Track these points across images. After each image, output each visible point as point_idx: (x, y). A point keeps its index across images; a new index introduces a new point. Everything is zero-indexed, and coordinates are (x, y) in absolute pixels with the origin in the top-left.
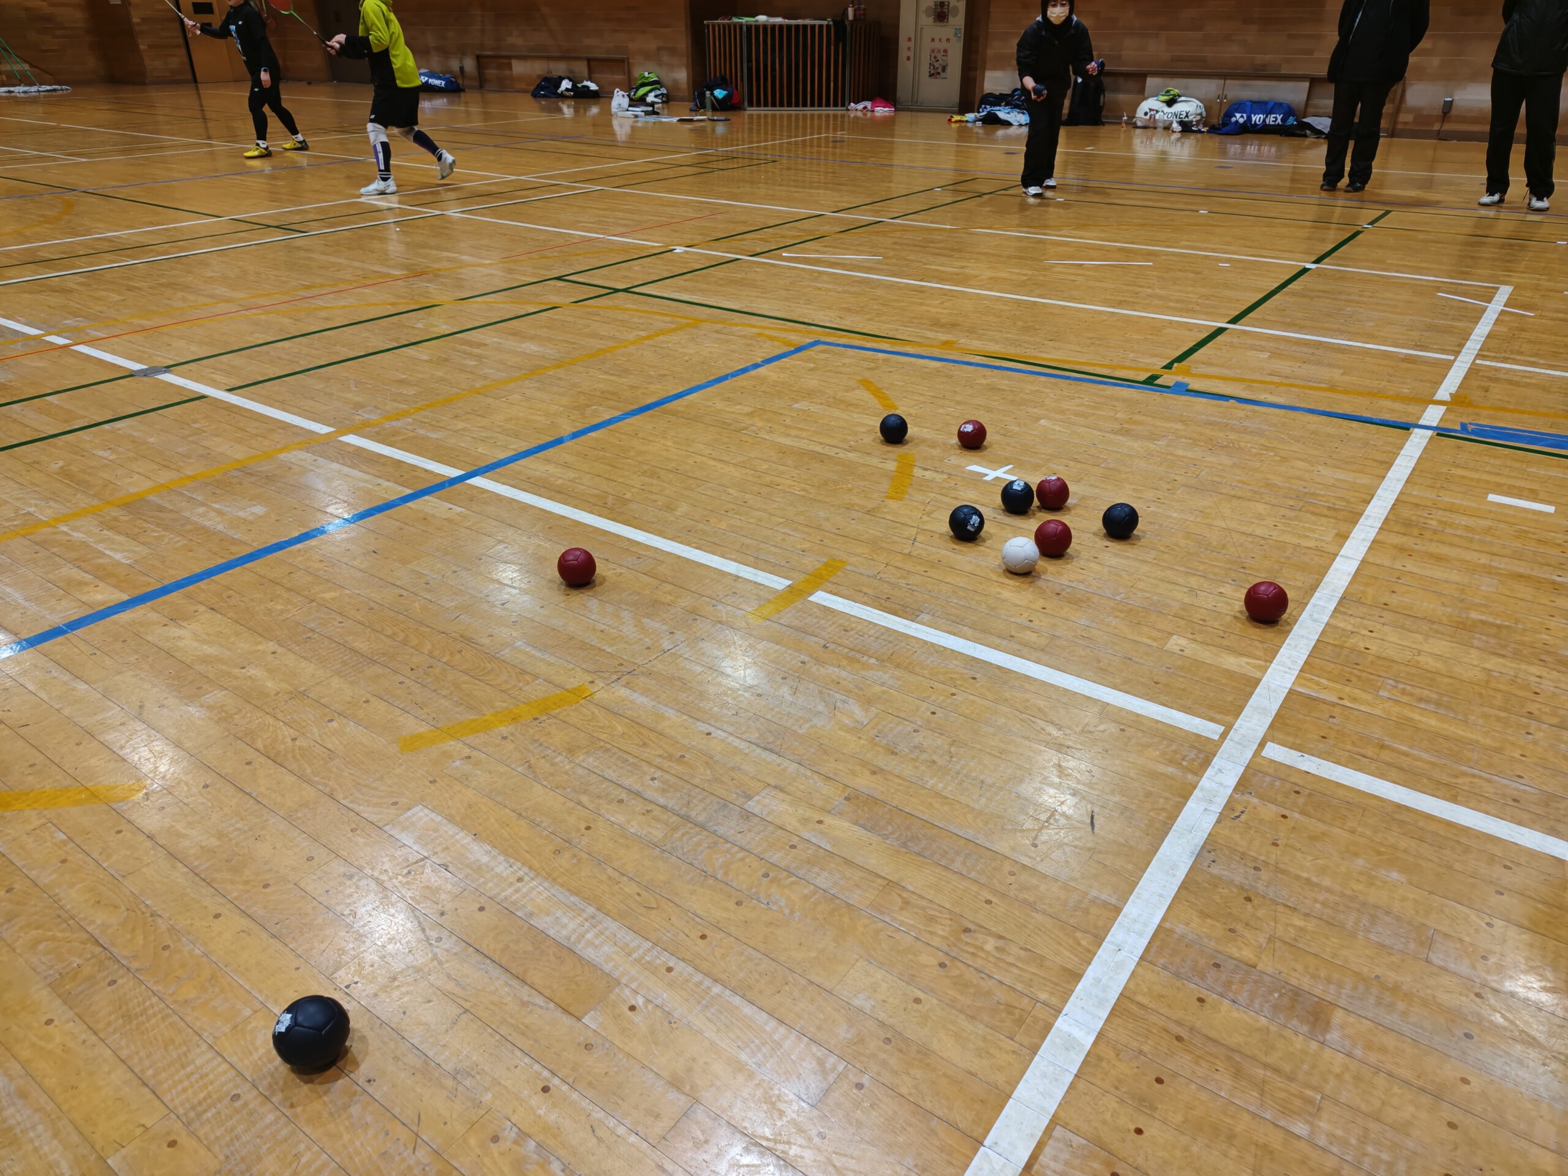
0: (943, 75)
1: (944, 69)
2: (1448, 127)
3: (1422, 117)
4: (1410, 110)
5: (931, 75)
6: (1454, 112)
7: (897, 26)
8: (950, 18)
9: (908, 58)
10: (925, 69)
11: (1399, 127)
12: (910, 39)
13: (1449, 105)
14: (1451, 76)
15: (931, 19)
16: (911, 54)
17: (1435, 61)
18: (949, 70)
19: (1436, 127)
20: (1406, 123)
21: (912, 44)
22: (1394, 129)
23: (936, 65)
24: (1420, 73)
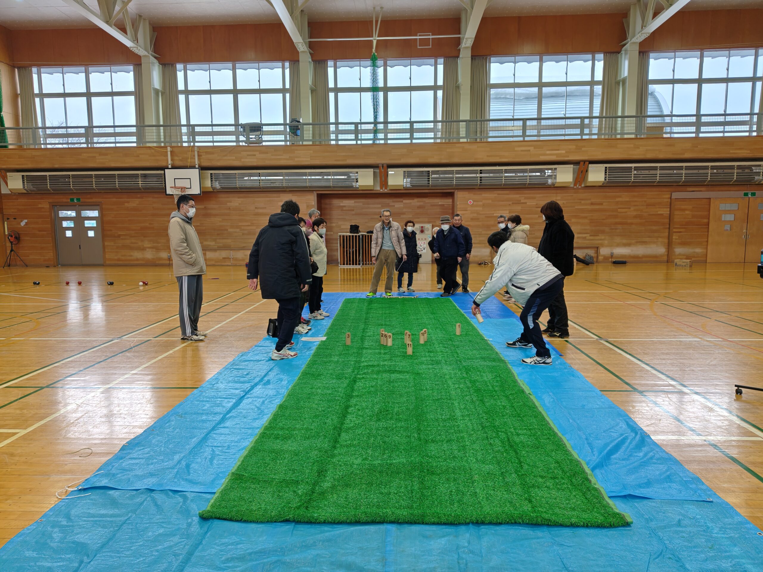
2: (613, 260)
3: (605, 258)
4: (602, 256)
6: (614, 256)
8: (426, 232)
13: (612, 254)
14: (611, 246)
17: (607, 242)
19: (610, 260)
20: (602, 259)
22: (598, 261)
24: (603, 245)
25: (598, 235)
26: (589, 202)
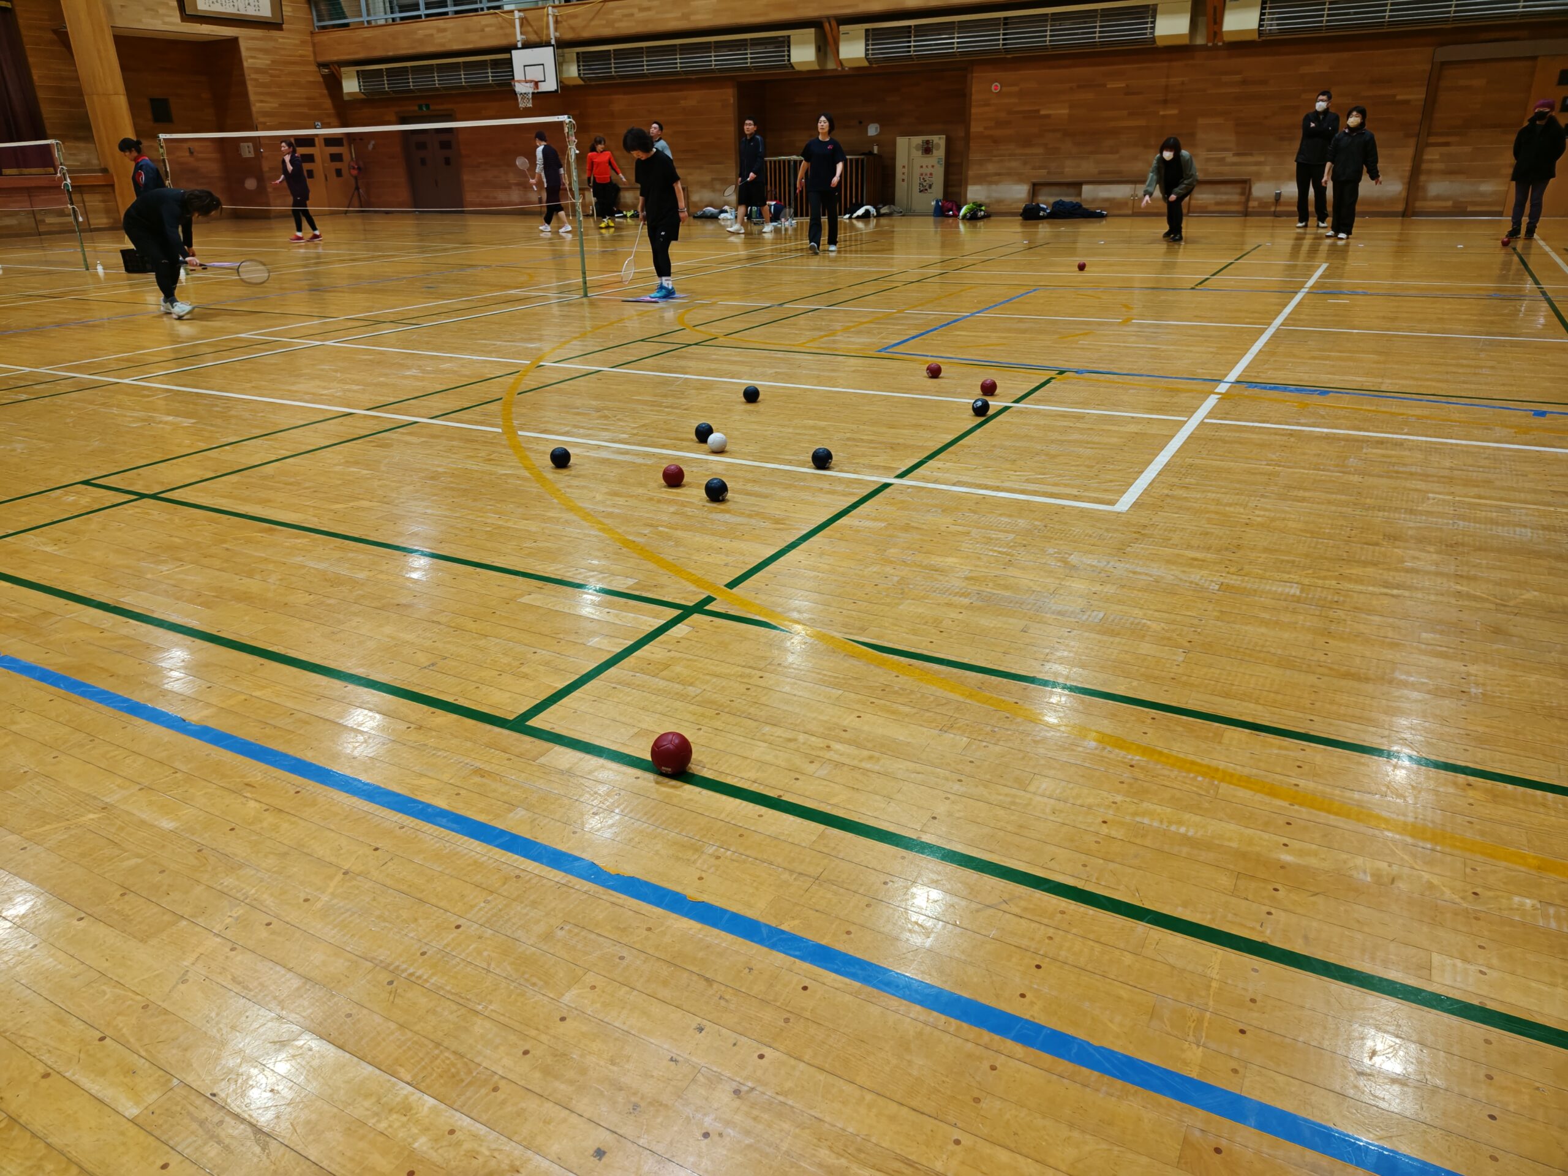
0: (929, 190)
1: (930, 186)
2: (1279, 209)
3: (1263, 204)
4: (1257, 199)
5: (921, 191)
6: (1282, 199)
7: (894, 159)
8: (934, 151)
9: (903, 180)
10: (916, 188)
11: (1250, 210)
12: (904, 167)
13: (1278, 196)
14: (1277, 178)
15: (920, 152)
16: (905, 177)
17: (1267, 169)
18: (934, 187)
19: (1273, 209)
20: (1254, 207)
21: (905, 170)
22: (1247, 211)
23: (925, 184)
24: (1259, 176)
25: (1251, 154)
26: (1238, 78)
